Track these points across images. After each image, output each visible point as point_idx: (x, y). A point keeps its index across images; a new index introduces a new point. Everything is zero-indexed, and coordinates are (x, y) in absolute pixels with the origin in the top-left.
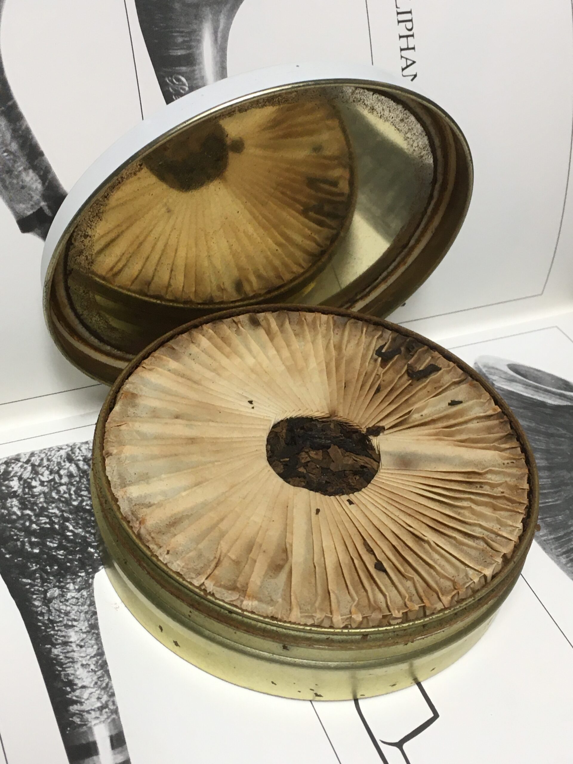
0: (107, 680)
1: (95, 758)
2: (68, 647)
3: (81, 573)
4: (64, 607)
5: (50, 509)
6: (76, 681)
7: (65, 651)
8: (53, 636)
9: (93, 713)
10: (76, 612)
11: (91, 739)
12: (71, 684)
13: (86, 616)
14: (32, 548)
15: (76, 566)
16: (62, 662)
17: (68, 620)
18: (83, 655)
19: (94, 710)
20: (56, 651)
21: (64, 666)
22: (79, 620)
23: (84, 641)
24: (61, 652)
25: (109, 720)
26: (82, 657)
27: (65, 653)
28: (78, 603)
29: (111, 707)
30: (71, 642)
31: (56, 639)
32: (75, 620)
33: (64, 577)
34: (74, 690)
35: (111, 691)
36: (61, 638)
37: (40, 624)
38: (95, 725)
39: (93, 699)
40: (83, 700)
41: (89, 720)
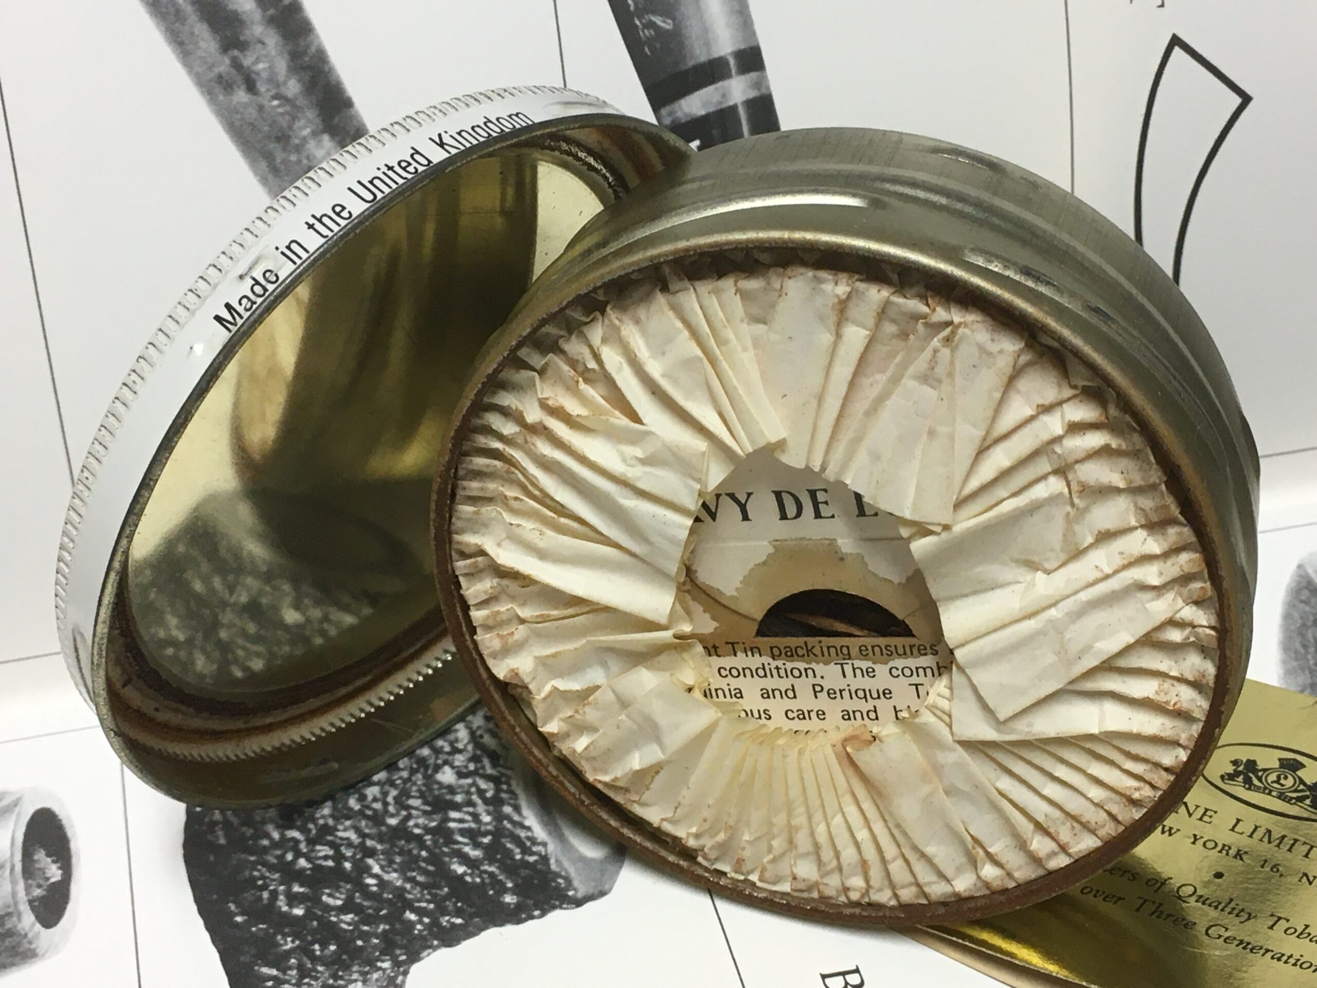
3: (383, 961)
5: (338, 830)
14: (290, 906)
15: (375, 947)
33: (347, 967)
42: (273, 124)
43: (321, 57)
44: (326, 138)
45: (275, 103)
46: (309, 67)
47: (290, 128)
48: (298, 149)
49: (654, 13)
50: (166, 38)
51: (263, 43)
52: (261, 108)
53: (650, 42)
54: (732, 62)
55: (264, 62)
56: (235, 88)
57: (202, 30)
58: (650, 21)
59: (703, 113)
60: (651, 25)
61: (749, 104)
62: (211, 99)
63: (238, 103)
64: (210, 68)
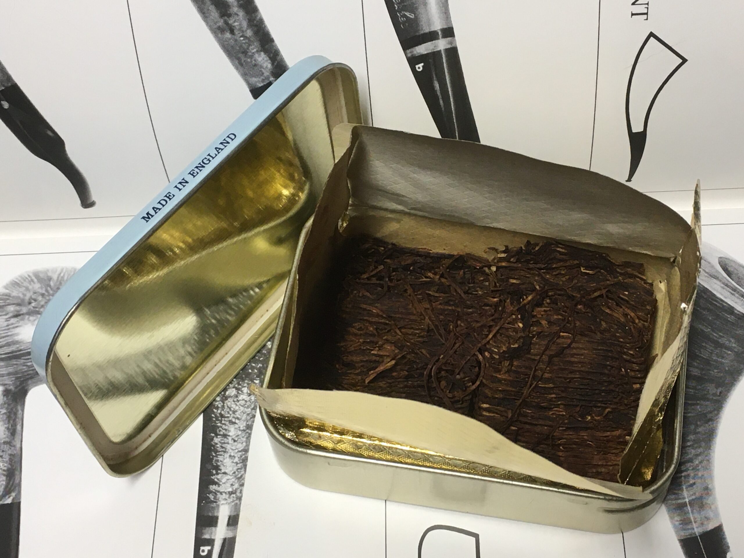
0: (243, 472)
1: (213, 528)
2: (225, 439)
3: (256, 380)
4: (234, 406)
6: (222, 467)
7: (223, 441)
8: (218, 427)
9: (224, 494)
10: (241, 412)
11: (216, 514)
12: (217, 468)
13: (247, 417)
15: (255, 374)
16: (217, 450)
17: (233, 417)
18: (234, 448)
19: (226, 493)
20: (216, 440)
21: (217, 453)
22: (241, 419)
23: (238, 437)
24: (219, 442)
25: (233, 504)
26: (232, 449)
27: (222, 443)
28: (245, 405)
29: (238, 494)
30: (229, 436)
31: (220, 431)
32: (238, 418)
33: (243, 380)
34: (217, 474)
35: (243, 481)
36: (224, 431)
37: (213, 415)
38: (222, 504)
39: (228, 485)
40: (221, 483)
41: (220, 499)
42: (241, 46)
43: (261, 21)
44: (262, 53)
45: (242, 39)
46: (256, 26)
47: (248, 49)
48: (251, 57)
49: (406, 11)
50: (198, 11)
51: (238, 15)
52: (236, 40)
53: (404, 23)
54: (440, 33)
55: (237, 22)
56: (225, 32)
57: (212, 8)
58: (404, 14)
59: (426, 53)
60: (405, 16)
61: (447, 50)
62: (216, 35)
63: (227, 38)
64: (215, 23)
